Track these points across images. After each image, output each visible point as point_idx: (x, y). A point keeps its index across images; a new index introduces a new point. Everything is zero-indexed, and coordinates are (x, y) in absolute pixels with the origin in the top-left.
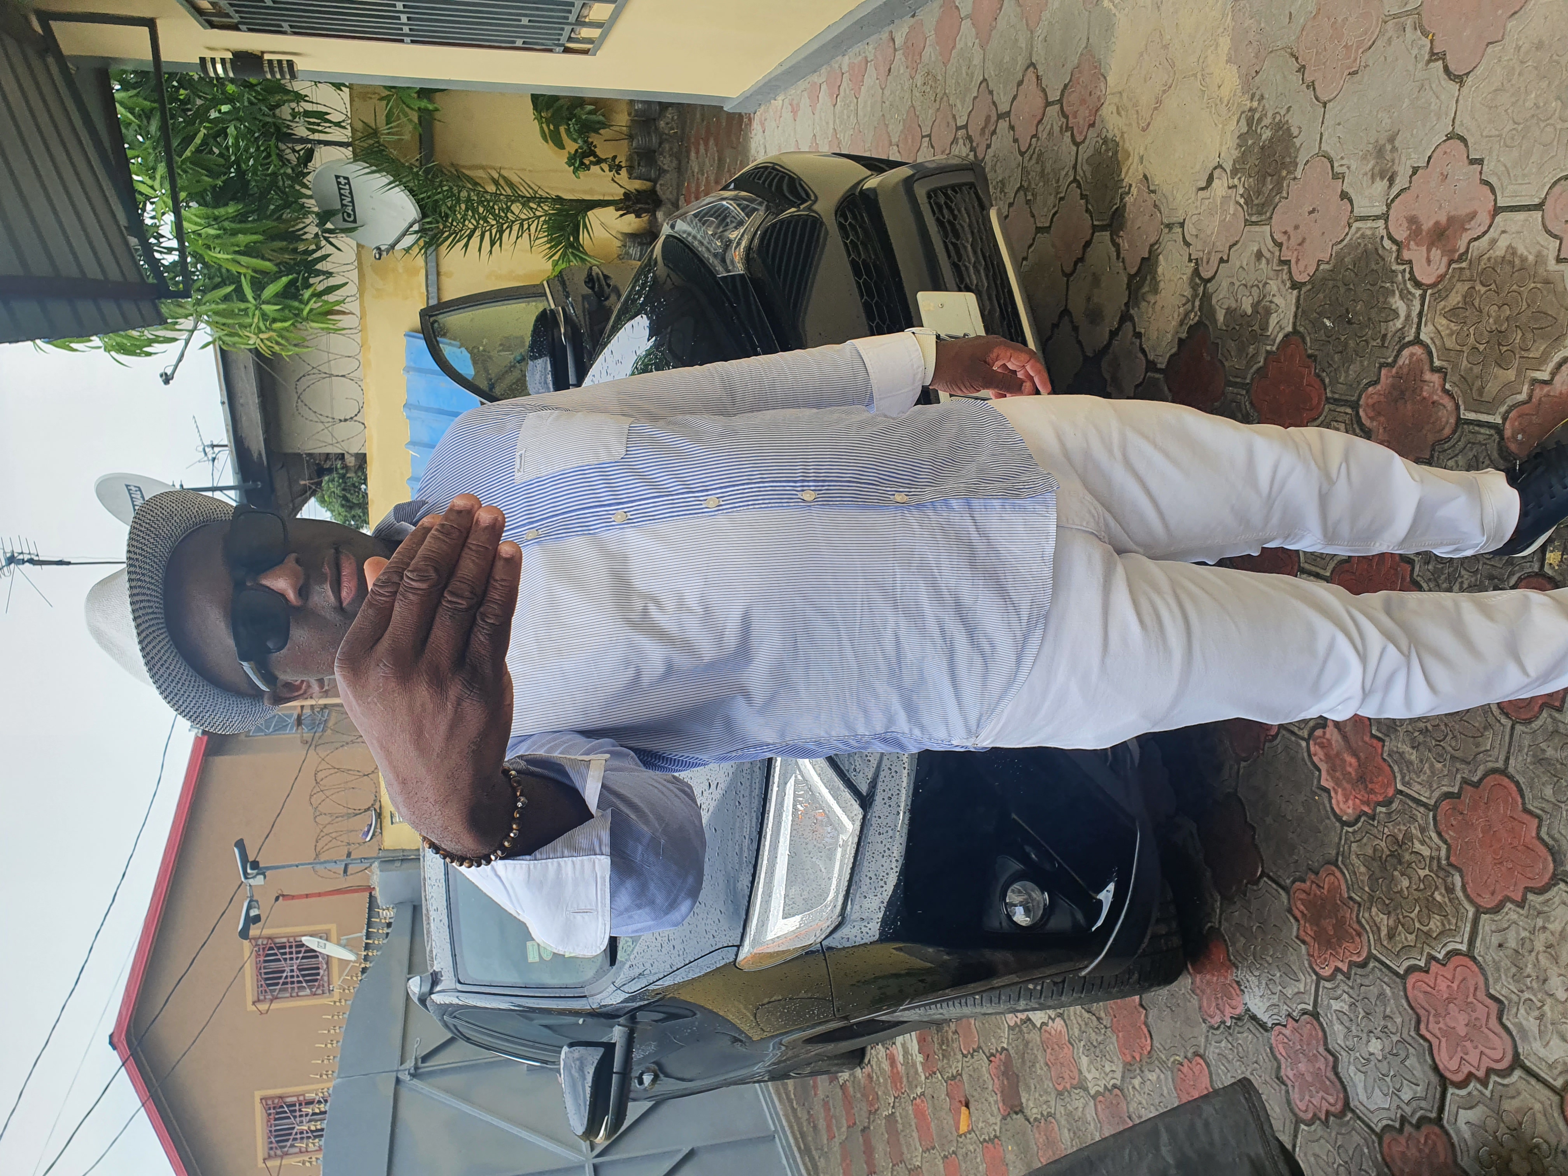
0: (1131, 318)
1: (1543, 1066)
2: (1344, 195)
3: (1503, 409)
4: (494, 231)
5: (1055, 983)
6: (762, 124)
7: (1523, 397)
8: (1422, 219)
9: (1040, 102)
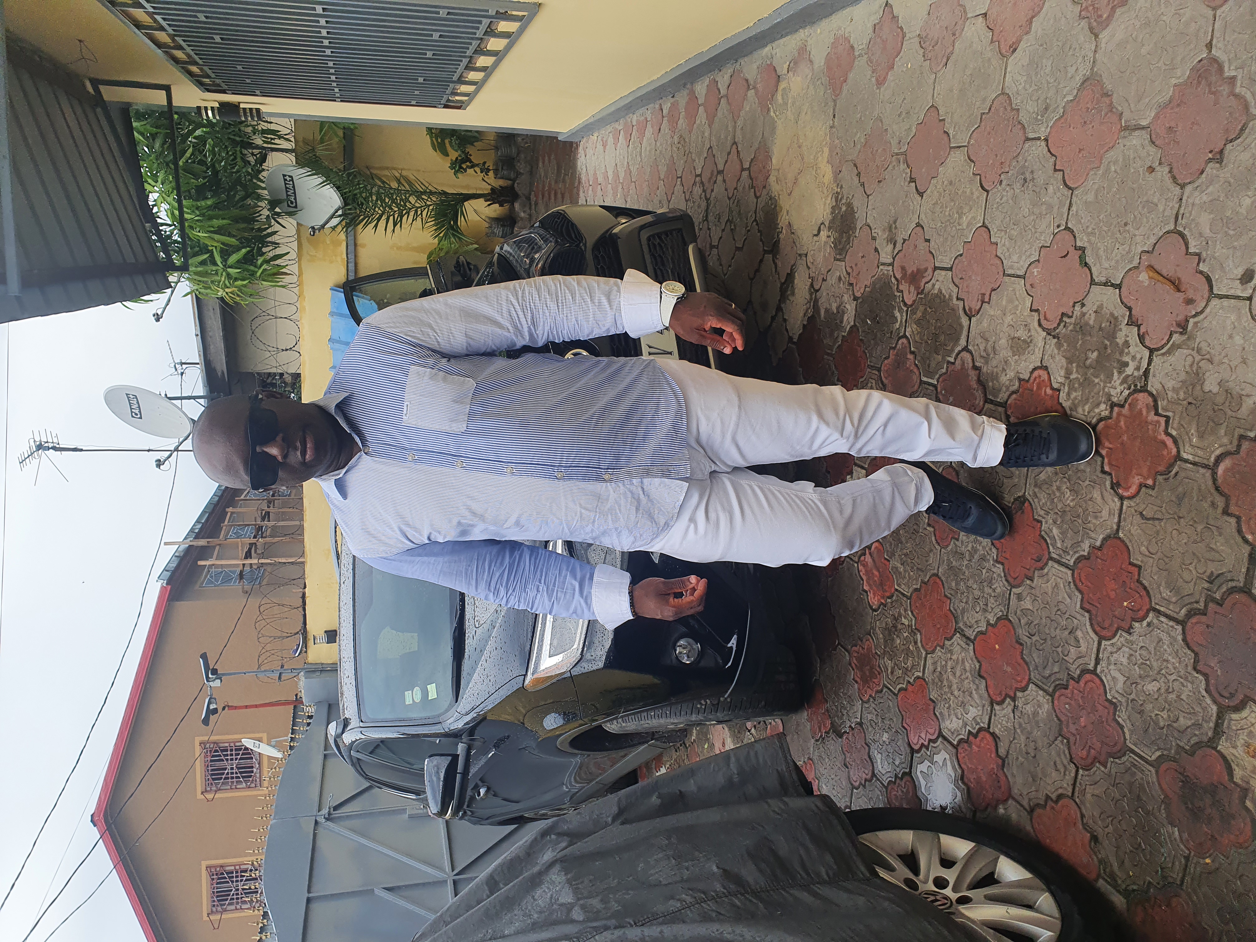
0: (782, 310)
1: (950, 734)
2: (876, 250)
3: (937, 376)
4: (396, 216)
5: (713, 705)
6: (585, 151)
7: (944, 371)
8: (907, 268)
9: (738, 167)
